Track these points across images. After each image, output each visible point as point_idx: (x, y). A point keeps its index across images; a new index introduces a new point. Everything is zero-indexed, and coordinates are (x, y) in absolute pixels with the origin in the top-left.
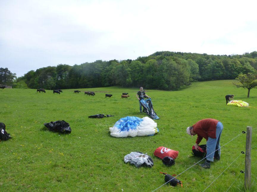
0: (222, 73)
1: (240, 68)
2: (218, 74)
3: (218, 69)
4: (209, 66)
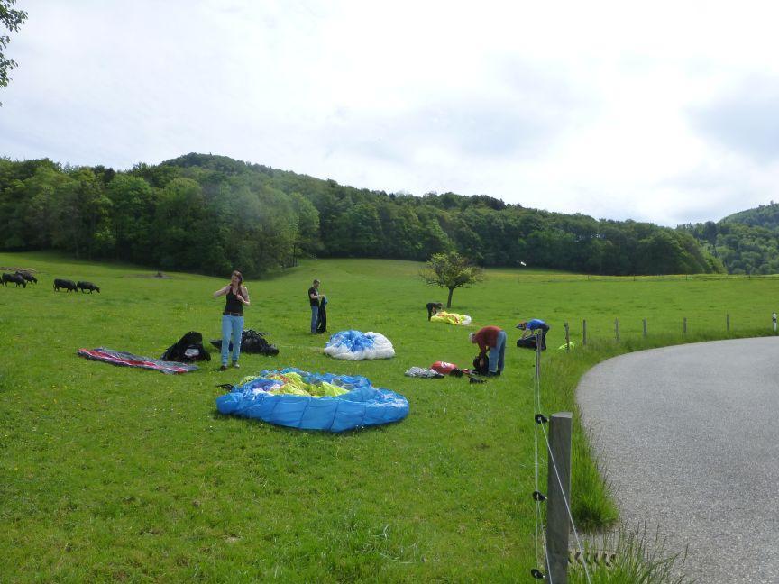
0: (376, 240)
1: (417, 231)
2: (367, 241)
3: (365, 228)
4: (345, 218)
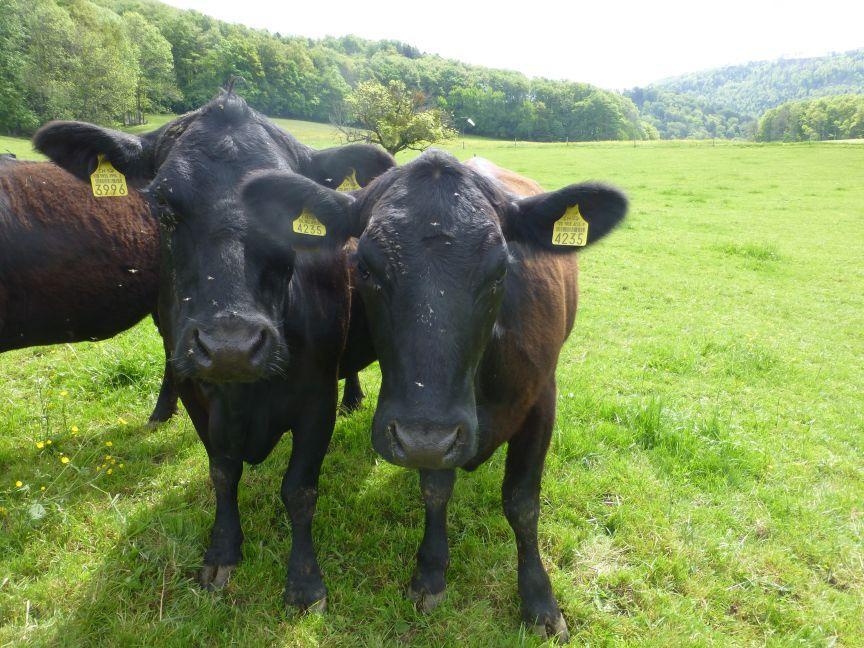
3: (242, 73)
4: (212, 58)
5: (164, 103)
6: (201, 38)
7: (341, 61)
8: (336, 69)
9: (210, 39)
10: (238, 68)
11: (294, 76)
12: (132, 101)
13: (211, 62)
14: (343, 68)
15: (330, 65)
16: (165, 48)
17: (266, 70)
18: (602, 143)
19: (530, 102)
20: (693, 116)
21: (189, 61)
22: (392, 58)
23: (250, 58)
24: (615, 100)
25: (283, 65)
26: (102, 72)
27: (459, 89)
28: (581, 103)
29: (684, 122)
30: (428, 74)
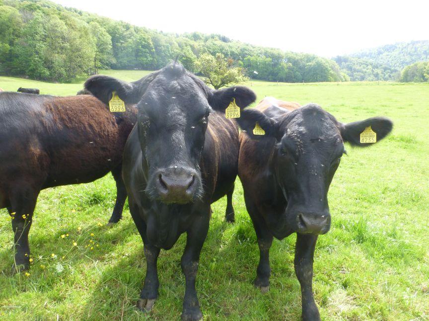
0: (151, 59)
1: (178, 54)
2: (145, 59)
3: (144, 50)
4: (130, 43)
5: (107, 64)
6: (125, 33)
7: (192, 44)
8: (189, 48)
9: (130, 34)
10: (142, 48)
11: (169, 51)
12: (92, 63)
13: (130, 45)
14: (192, 47)
15: (186, 46)
16: (108, 38)
17: (156, 48)
18: (321, 83)
19: (284, 63)
20: (367, 69)
21: (119, 44)
22: (216, 42)
23: (148, 43)
24: (327, 62)
25: (164, 46)
26: (78, 50)
27: (249, 56)
28: (310, 63)
29: (362, 72)
30: (234, 50)
